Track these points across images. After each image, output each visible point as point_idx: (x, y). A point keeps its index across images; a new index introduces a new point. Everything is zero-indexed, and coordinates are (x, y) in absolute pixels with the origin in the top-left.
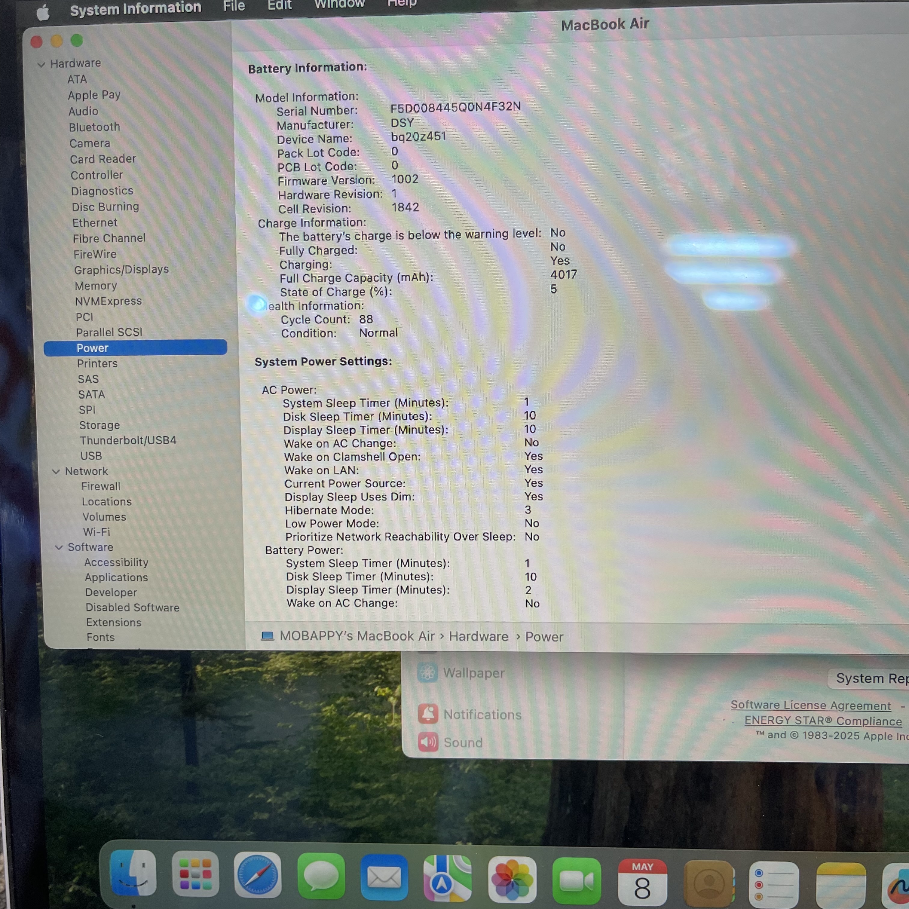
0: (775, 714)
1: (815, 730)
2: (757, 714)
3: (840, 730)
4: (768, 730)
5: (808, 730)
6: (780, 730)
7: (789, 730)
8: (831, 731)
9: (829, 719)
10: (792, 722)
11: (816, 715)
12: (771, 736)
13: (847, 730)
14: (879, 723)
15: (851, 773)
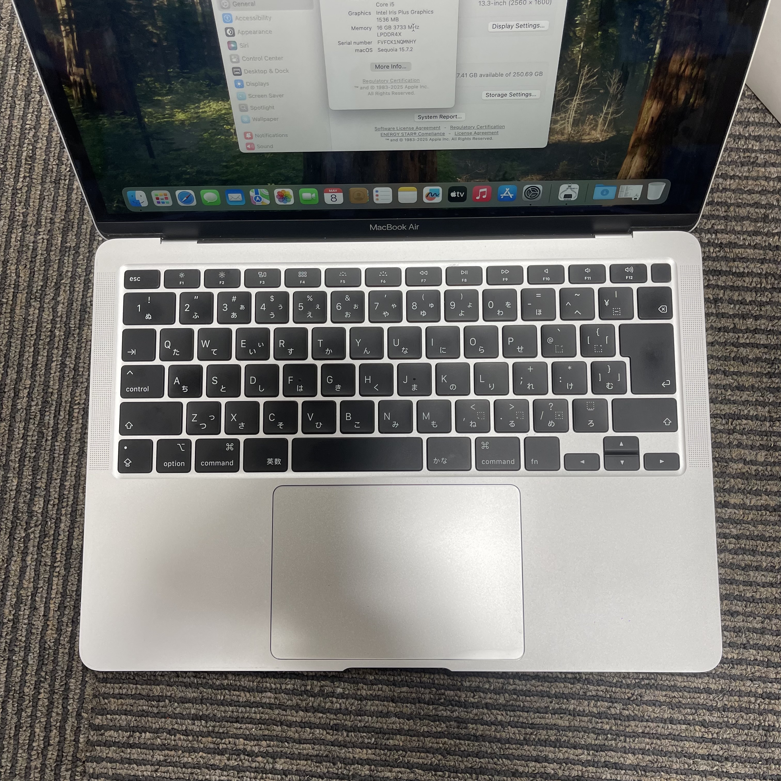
0: (393, 132)
1: (409, 138)
2: (386, 132)
3: (420, 137)
4: (390, 138)
5: (406, 138)
6: (395, 138)
7: (399, 138)
8: (416, 138)
9: (415, 133)
10: (400, 135)
11: (410, 132)
12: (391, 140)
13: (422, 137)
14: (436, 134)
15: (424, 154)
